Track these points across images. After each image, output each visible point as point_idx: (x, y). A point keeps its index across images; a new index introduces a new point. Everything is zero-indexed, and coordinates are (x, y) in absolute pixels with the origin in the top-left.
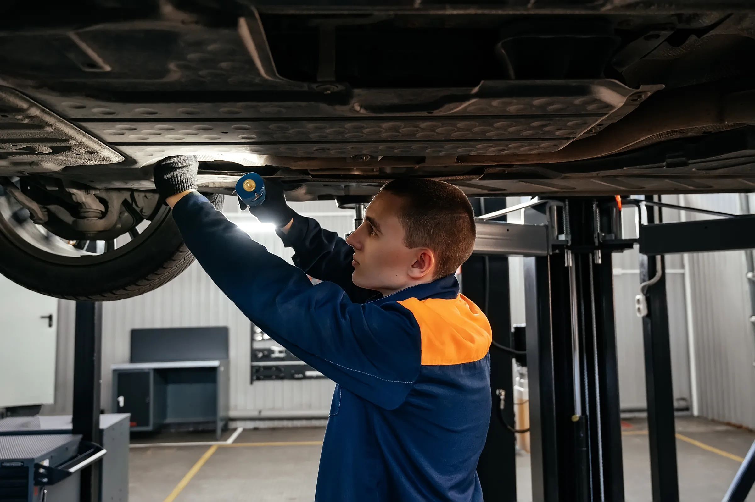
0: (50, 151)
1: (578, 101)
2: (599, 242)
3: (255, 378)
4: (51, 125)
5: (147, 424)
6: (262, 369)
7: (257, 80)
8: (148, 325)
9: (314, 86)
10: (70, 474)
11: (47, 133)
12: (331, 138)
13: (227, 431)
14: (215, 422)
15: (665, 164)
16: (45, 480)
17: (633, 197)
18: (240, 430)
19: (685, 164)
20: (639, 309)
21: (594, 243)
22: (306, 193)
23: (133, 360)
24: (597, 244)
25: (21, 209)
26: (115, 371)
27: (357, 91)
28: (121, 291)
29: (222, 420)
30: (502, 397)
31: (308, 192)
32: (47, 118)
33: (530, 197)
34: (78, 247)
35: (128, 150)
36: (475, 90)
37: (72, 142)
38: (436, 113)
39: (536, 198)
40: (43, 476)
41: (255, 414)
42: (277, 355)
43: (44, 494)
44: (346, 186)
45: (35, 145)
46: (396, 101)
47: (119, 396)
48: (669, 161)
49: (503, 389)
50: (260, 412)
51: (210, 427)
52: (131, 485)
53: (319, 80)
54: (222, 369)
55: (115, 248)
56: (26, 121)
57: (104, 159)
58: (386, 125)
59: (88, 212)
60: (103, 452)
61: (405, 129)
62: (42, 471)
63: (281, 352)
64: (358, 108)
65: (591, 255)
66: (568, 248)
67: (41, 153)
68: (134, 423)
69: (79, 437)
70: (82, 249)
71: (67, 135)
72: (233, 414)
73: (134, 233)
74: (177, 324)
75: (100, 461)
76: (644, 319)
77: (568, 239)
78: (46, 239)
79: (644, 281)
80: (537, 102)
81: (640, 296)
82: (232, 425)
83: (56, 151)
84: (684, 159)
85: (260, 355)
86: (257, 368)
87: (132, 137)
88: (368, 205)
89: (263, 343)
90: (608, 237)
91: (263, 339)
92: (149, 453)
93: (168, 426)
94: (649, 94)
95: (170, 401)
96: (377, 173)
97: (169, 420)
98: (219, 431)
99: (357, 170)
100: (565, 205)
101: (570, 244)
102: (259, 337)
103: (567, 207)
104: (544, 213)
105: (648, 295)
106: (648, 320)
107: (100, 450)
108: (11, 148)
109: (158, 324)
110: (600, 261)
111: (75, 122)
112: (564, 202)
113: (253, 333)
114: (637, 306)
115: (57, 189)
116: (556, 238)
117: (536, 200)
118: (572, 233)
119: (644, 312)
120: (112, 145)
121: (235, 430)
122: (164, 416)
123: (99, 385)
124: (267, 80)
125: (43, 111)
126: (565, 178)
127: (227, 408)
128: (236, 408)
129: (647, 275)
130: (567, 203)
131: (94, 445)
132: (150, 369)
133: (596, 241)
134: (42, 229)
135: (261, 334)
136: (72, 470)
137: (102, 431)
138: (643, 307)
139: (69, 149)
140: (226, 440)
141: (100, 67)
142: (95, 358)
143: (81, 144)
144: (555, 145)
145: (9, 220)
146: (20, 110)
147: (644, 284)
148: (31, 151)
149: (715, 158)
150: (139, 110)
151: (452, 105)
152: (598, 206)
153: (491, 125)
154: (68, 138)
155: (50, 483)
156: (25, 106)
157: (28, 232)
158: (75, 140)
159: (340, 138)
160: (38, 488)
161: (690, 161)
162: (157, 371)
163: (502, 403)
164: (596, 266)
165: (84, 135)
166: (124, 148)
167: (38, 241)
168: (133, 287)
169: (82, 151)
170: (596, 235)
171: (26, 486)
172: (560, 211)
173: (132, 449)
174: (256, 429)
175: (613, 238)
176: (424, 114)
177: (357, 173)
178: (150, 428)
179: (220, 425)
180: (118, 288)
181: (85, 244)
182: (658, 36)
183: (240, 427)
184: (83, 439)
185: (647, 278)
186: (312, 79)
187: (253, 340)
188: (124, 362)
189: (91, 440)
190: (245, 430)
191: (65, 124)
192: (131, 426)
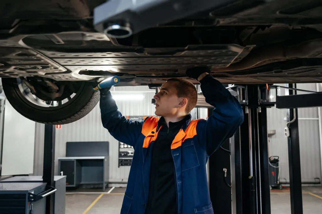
0: (41, 68)
1: (224, 51)
2: (260, 104)
3: (120, 165)
4: (43, 60)
5: (73, 184)
6: (123, 161)
7: (112, 45)
8: (74, 140)
9: (131, 47)
10: (42, 197)
11: (42, 62)
12: (140, 63)
13: (108, 188)
14: (102, 184)
15: (273, 72)
16: (33, 200)
17: (274, 84)
18: (113, 188)
19: (281, 72)
20: (286, 133)
21: (258, 104)
22: (135, 83)
23: (67, 156)
24: (259, 104)
25: (27, 88)
26: (59, 160)
27: (145, 49)
28: (65, 121)
29: (106, 183)
30: (226, 172)
31: (136, 82)
32: (42, 58)
33: (231, 85)
34: (48, 103)
35: (69, 67)
36: (186, 48)
37: (50, 65)
38: (174, 55)
39: (234, 85)
40: (32, 198)
41: (120, 181)
42: (130, 154)
43: (32, 205)
44: (150, 80)
45: (37, 66)
46: (160, 51)
47: (61, 171)
48: (275, 70)
49: (226, 168)
50: (122, 180)
51: (101, 186)
52: (66, 209)
53: (133, 45)
54: (106, 160)
55: (62, 104)
56: (35, 58)
57: (60, 70)
58: (159, 59)
59: (52, 90)
60: (56, 190)
61: (166, 60)
62: (31, 196)
63: (132, 153)
64: (147, 54)
65: (257, 109)
66: (247, 106)
67: (38, 69)
68: (68, 184)
69: (46, 184)
70: (49, 104)
71: (48, 63)
72: (110, 180)
73: (69, 98)
74: (86, 140)
75: (54, 193)
76: (288, 137)
77: (247, 102)
78: (36, 100)
79: (288, 121)
80: (209, 51)
81: (287, 128)
82: (110, 185)
83: (43, 68)
84: (280, 70)
85: (123, 154)
86: (122, 160)
87: (70, 63)
88: (160, 87)
89: (124, 149)
90: (264, 102)
91: (124, 148)
92: (74, 196)
93: (82, 185)
94: (252, 48)
95: (83, 174)
96: (162, 75)
97: (82, 183)
98: (104, 188)
99: (154, 74)
100: (246, 88)
101: (248, 104)
102: (122, 146)
103: (247, 89)
104: (236, 91)
105: (290, 128)
106: (290, 139)
107: (54, 189)
108: (28, 67)
109: (78, 140)
110: (261, 112)
111: (51, 58)
112: (245, 86)
113: (120, 145)
114: (285, 132)
115: (41, 81)
116: (241, 101)
117: (233, 86)
118: (249, 99)
119: (288, 135)
120: (63, 66)
121: (111, 187)
122: (80, 181)
123: (54, 162)
124: (115, 46)
125: (41, 55)
126: (236, 77)
127: (108, 178)
128: (112, 178)
129: (289, 119)
130: (247, 87)
131: (52, 187)
132: (74, 159)
133: (259, 103)
134: (34, 96)
135: (123, 145)
136: (43, 196)
137: (55, 182)
138: (288, 133)
139: (48, 67)
140: (107, 192)
141: (61, 43)
142: (52, 151)
143: (52, 66)
144: (224, 65)
145: (23, 93)
146: (34, 55)
147: (288, 123)
148: (35, 68)
149: (292, 69)
150: (73, 55)
151: (179, 53)
152: (260, 88)
153: (196, 59)
154: (48, 64)
155: (34, 201)
156: (35, 53)
157: (29, 97)
158: (51, 64)
159: (143, 63)
160: (30, 202)
161: (283, 71)
162: (77, 160)
163: (226, 174)
164: (259, 113)
165: (54, 63)
166: (67, 67)
167: (33, 101)
168: (69, 119)
169: (53, 68)
170: (259, 100)
171: (25, 202)
172: (243, 90)
173: (66, 194)
174: (120, 187)
175: (266, 102)
176: (171, 55)
177: (154, 75)
178: (74, 186)
179: (105, 185)
180: (63, 119)
181: (50, 103)
182: (252, 28)
183: (114, 186)
184: (47, 184)
185: (289, 120)
186: (130, 45)
187: (119, 148)
188: (63, 157)
189: (50, 185)
190: (115, 188)
191: (48, 59)
192: (67, 185)
